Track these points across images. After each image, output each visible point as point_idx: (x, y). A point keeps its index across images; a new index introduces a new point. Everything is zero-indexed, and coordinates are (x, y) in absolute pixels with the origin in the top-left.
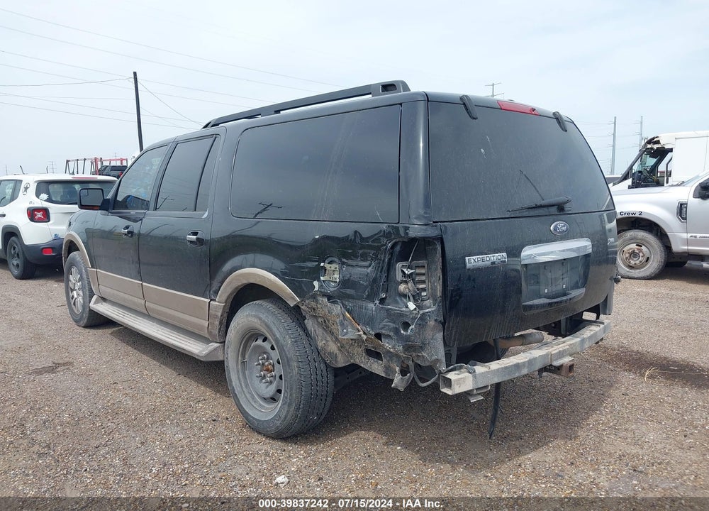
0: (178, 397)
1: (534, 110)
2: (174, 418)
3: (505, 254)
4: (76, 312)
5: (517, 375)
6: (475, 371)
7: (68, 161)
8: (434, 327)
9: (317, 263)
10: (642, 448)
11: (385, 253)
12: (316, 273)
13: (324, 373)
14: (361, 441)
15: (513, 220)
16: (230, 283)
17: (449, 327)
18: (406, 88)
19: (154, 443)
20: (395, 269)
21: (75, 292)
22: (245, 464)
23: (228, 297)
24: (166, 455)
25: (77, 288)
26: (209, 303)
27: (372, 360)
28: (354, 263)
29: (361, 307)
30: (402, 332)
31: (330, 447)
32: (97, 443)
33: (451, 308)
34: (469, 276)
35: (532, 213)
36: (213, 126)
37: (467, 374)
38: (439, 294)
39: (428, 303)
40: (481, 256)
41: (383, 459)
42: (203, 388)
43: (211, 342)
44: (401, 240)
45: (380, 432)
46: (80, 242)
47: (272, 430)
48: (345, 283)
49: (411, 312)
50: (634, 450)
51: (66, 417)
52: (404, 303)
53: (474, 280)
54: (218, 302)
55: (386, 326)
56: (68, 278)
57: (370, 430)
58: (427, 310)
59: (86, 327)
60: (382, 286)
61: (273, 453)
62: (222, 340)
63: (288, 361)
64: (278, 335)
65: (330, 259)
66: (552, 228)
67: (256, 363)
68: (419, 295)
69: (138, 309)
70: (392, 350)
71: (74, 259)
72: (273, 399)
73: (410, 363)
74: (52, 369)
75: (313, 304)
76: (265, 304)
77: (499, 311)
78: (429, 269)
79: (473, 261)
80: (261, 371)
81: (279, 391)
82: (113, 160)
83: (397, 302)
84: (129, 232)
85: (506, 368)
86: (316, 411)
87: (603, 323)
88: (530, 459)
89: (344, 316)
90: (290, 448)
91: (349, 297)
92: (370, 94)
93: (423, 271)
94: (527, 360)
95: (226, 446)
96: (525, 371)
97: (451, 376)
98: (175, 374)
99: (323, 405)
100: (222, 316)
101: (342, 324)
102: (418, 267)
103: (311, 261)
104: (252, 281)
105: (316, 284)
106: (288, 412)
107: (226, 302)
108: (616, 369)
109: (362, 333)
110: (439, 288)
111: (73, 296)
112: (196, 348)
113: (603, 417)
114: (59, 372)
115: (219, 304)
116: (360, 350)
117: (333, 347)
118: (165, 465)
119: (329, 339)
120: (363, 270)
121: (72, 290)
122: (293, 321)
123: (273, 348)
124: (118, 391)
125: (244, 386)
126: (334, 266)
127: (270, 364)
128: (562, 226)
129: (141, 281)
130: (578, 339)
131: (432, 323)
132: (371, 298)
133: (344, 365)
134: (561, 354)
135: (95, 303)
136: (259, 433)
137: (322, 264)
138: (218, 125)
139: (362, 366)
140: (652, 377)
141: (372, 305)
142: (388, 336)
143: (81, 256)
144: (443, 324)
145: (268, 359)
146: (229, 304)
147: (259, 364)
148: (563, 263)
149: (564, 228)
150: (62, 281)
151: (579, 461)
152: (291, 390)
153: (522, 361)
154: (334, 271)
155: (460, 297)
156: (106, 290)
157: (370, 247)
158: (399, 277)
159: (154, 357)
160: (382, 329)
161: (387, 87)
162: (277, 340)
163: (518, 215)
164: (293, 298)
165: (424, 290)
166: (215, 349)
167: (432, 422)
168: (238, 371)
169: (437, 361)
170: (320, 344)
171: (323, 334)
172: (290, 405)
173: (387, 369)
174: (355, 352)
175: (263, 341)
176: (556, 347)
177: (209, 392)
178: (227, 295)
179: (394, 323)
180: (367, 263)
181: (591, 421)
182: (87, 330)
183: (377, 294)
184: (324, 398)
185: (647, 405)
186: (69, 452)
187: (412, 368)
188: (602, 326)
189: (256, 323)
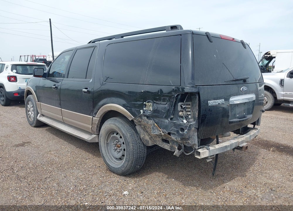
0: (78, 157)
1: (234, 39)
2: (77, 166)
3: (223, 100)
4: (30, 120)
5: (226, 150)
6: (209, 149)
7: (21, 56)
8: (194, 131)
9: (142, 102)
10: (273, 181)
11: (174, 99)
12: (142, 106)
13: (143, 148)
14: (157, 177)
15: (227, 85)
16: (102, 110)
17: (200, 131)
18: (181, 28)
19: (70, 177)
20: (178, 106)
21: (30, 112)
22: (110, 186)
23: (101, 116)
24: (75, 182)
25: (31, 110)
26: (92, 118)
27: (164, 143)
28: (159, 103)
29: (162, 121)
30: (180, 132)
31: (145, 179)
32: (46, 176)
33: (201, 123)
34: (209, 109)
35: (234, 83)
36: (93, 42)
37: (206, 150)
38: (197, 116)
39: (191, 120)
40: (214, 101)
41: (167, 184)
42: (88, 153)
43: (93, 134)
44: (181, 93)
45: (164, 173)
46: (33, 91)
47: (120, 171)
48: (155, 111)
49: (185, 124)
50: (270, 181)
51: (31, 165)
52: (181, 120)
53: (211, 111)
54: (96, 118)
55: (173, 129)
56: (27, 106)
57: (160, 172)
58: (192, 123)
59: (35, 127)
60: (172, 113)
61: (121, 182)
62: (97, 134)
63: (128, 143)
64: (124, 132)
65: (148, 101)
66: (241, 89)
67: (113, 144)
68: (188, 117)
69: (59, 120)
70: (175, 140)
71: (30, 98)
72: (120, 159)
73: (183, 145)
74: (23, 145)
75: (140, 120)
76: (118, 119)
77: (220, 124)
78: (192, 106)
79: (211, 103)
80: (115, 147)
81: (123, 155)
82: (40, 56)
83: (178, 120)
84: (56, 87)
85: (222, 147)
86: (139, 164)
87: (257, 129)
88: (228, 185)
89: (154, 125)
90: (128, 179)
91: (157, 117)
92: (165, 30)
93: (189, 107)
94: (229, 144)
95: (101, 178)
96: (229, 149)
97: (200, 150)
98: (75, 148)
99: (142, 162)
100: (98, 123)
101: (153, 128)
102: (188, 105)
103: (140, 101)
104: (112, 109)
105: (142, 111)
106: (128, 164)
107: (100, 118)
108: (258, 147)
109: (162, 132)
110: (197, 114)
111: (29, 114)
112: (86, 137)
113: (255, 167)
114: (26, 146)
115: (97, 119)
116: (159, 139)
117: (147, 138)
118: (76, 186)
119: (146, 134)
120: (163, 106)
121: (29, 111)
122: (130, 127)
123: (121, 137)
124: (52, 154)
125: (107, 153)
126: (150, 104)
127: (119, 144)
128: (245, 89)
129: (61, 108)
130: (249, 136)
131: (193, 129)
132: (166, 118)
133: (151, 145)
134: (242, 142)
135: (39, 117)
136: (114, 173)
137: (145, 103)
138: (94, 42)
139: (160, 146)
140: (273, 151)
141: (167, 121)
142: (174, 134)
143: (33, 97)
144: (198, 129)
145: (118, 142)
146: (101, 119)
147: (114, 144)
148: (244, 104)
149: (246, 89)
150: (24, 107)
151: (248, 186)
152: (129, 155)
153: (228, 145)
154: (150, 106)
155: (205, 118)
156: (44, 112)
157: (167, 96)
158: (179, 108)
159: (65, 140)
160: (171, 130)
161: (173, 27)
162: (123, 134)
163: (228, 84)
164: (131, 117)
165: (190, 115)
166: (95, 137)
167: (186, 169)
168: (105, 147)
169: (195, 144)
170: (142, 136)
171: (143, 132)
172: (128, 161)
173: (171, 147)
174: (157, 140)
175: (116, 135)
176: (240, 139)
177: (90, 155)
178: (101, 115)
179: (177, 128)
180: (165, 103)
181: (251, 169)
182: (36, 128)
183: (169, 116)
184: (142, 159)
185: (273, 163)
186: (34, 180)
187: (183, 147)
188: (257, 130)
189: (114, 127)
